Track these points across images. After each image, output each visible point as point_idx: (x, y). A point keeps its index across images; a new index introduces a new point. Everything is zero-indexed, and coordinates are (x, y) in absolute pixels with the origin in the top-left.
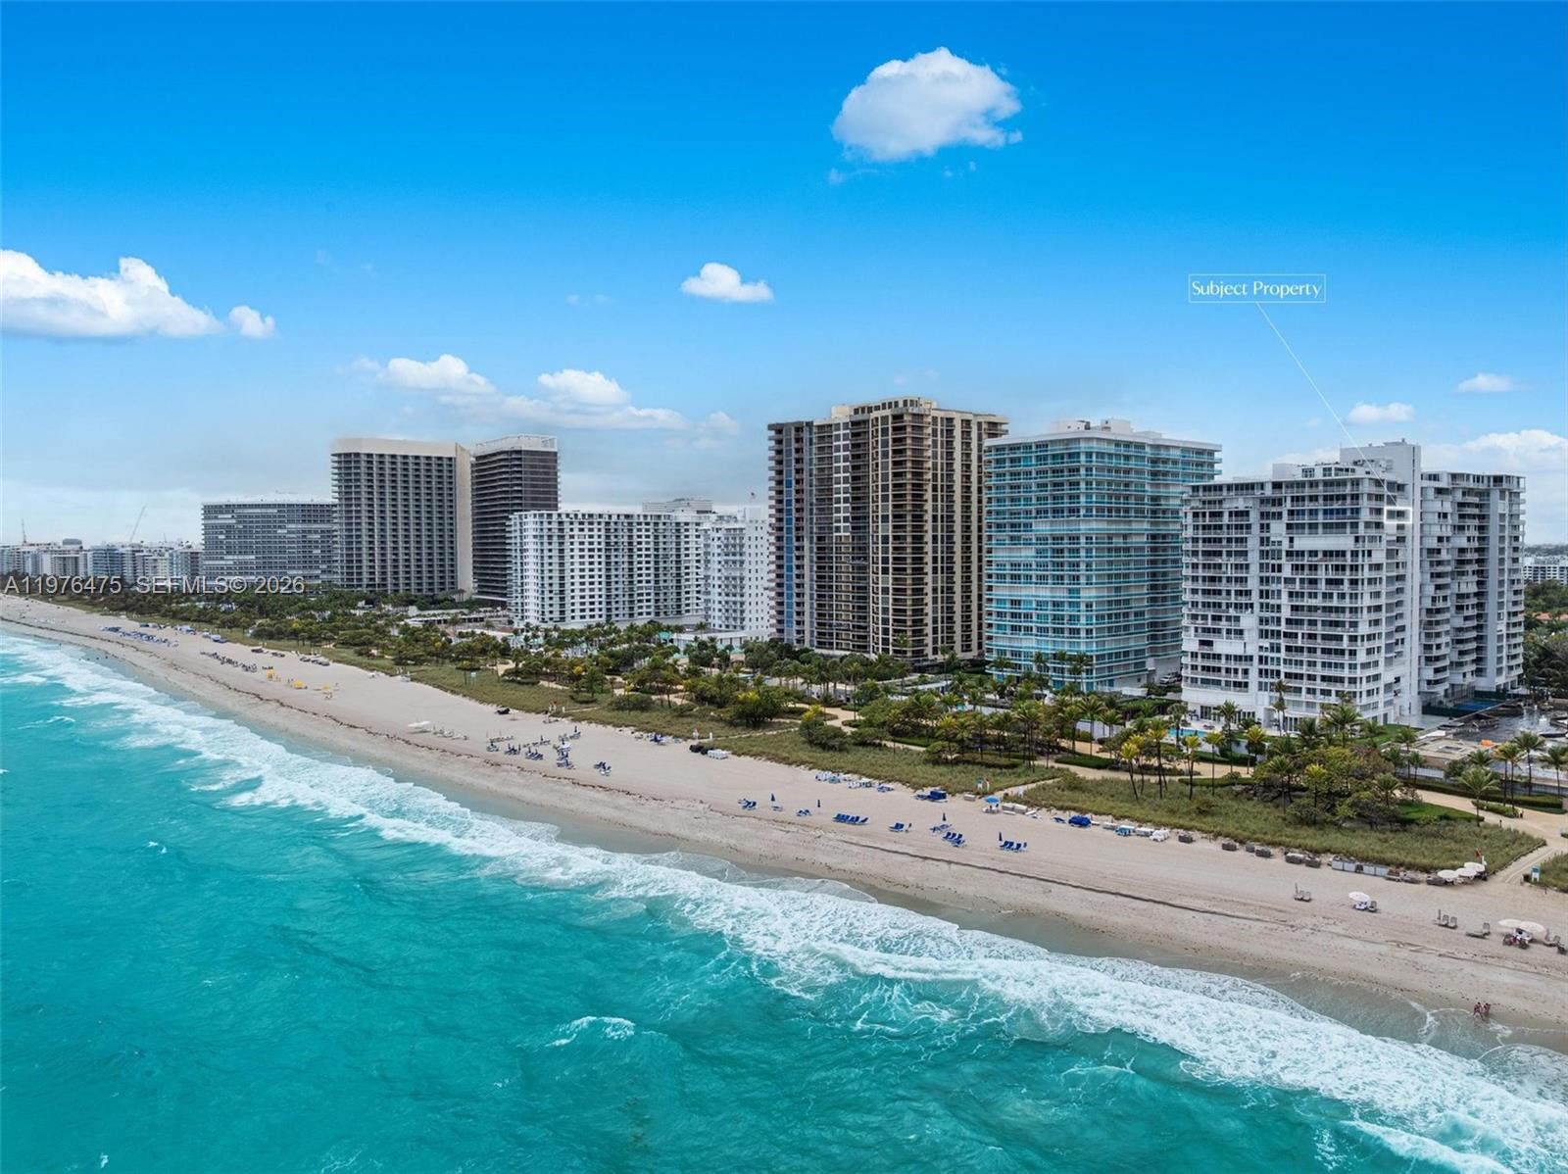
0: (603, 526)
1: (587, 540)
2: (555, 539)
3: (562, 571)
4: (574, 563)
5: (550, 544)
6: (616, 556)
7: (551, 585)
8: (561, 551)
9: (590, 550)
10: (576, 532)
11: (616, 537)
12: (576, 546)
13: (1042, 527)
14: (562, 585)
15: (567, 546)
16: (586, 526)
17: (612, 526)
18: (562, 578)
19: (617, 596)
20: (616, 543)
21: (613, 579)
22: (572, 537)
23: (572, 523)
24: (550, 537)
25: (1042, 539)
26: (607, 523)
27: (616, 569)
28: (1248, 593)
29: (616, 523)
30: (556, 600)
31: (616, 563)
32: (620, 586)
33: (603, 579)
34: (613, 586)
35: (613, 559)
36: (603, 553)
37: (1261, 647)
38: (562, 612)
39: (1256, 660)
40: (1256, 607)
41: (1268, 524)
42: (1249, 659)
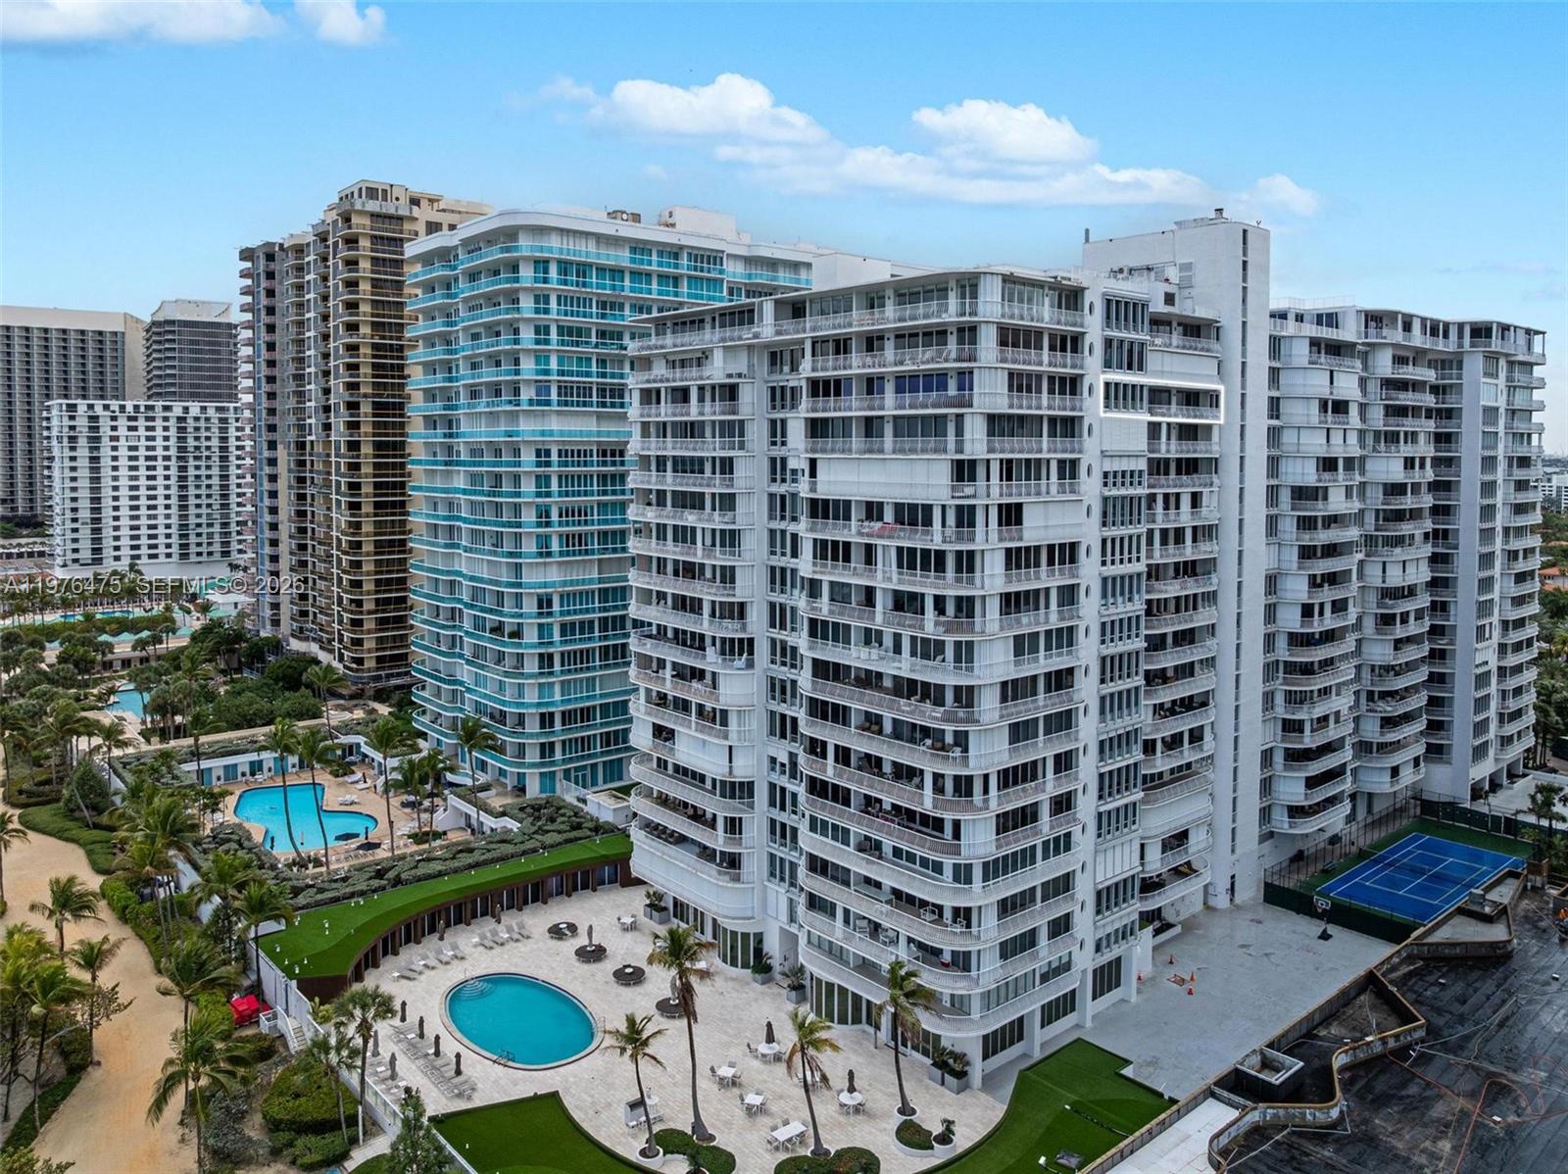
0: (172, 423)
1: (143, 443)
2: (83, 442)
3: (95, 490)
4: (118, 480)
5: (73, 449)
6: (197, 468)
7: (74, 510)
8: (95, 459)
9: (148, 458)
10: (122, 432)
11: (197, 439)
12: (123, 452)
13: (474, 427)
14: (96, 510)
15: (106, 452)
16: (141, 423)
17: (191, 423)
18: (96, 500)
19: (199, 525)
20: (197, 448)
21: (192, 501)
22: (116, 439)
23: (115, 419)
24: (73, 439)
26: (180, 419)
27: (198, 487)
28: (739, 611)
29: (197, 419)
30: (85, 533)
31: (198, 477)
32: (204, 511)
33: (174, 501)
34: (192, 511)
35: (192, 472)
36: (173, 463)
37: (773, 760)
38: (97, 551)
39: (761, 795)
40: (762, 650)
41: (784, 422)
42: (744, 790)
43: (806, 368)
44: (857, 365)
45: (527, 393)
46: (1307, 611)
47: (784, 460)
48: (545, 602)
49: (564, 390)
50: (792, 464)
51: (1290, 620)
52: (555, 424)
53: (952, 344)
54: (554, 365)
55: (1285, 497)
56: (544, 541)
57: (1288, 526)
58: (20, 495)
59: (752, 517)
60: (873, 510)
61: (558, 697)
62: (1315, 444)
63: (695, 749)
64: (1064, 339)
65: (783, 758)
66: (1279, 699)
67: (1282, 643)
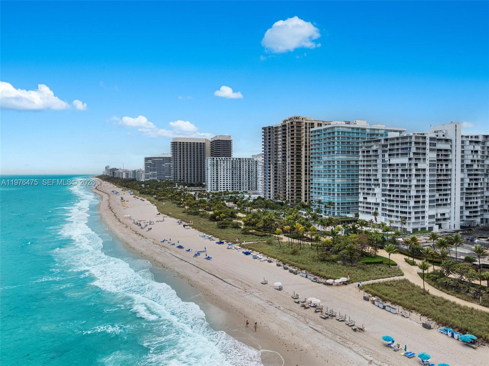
0: (231, 162)
1: (226, 166)
2: (215, 166)
3: (217, 175)
4: (221, 173)
5: (213, 167)
6: (235, 171)
7: (214, 179)
8: (217, 169)
9: (226, 169)
10: (222, 164)
11: (235, 165)
12: (222, 168)
13: (325, 158)
14: (217, 180)
15: (219, 168)
16: (225, 162)
17: (234, 162)
18: (217, 178)
19: (235, 183)
20: (235, 167)
21: (234, 178)
22: (221, 165)
23: (221, 161)
24: (213, 165)
25: (325, 162)
26: (232, 161)
27: (235, 175)
28: (378, 180)
29: (235, 161)
30: (215, 184)
31: (235, 173)
32: (236, 180)
33: (231, 178)
34: (234, 180)
35: (234, 172)
36: (231, 170)
37: (382, 200)
38: (217, 188)
39: (381, 205)
40: (381, 185)
41: (384, 155)
42: (378, 204)
43: (389, 147)
44: (396, 147)
45: (336, 152)
46: (469, 184)
47: (384, 160)
48: (338, 185)
49: (342, 152)
50: (386, 160)
51: (466, 186)
52: (340, 157)
53: (408, 144)
54: (340, 148)
55: (465, 166)
56: (338, 175)
57: (466, 171)
58: (185, 179)
59: (380, 167)
60: (397, 165)
61: (340, 200)
62: (471, 157)
63: (370, 199)
64: (424, 143)
65: (384, 199)
66: (464, 198)
67: (465, 189)
